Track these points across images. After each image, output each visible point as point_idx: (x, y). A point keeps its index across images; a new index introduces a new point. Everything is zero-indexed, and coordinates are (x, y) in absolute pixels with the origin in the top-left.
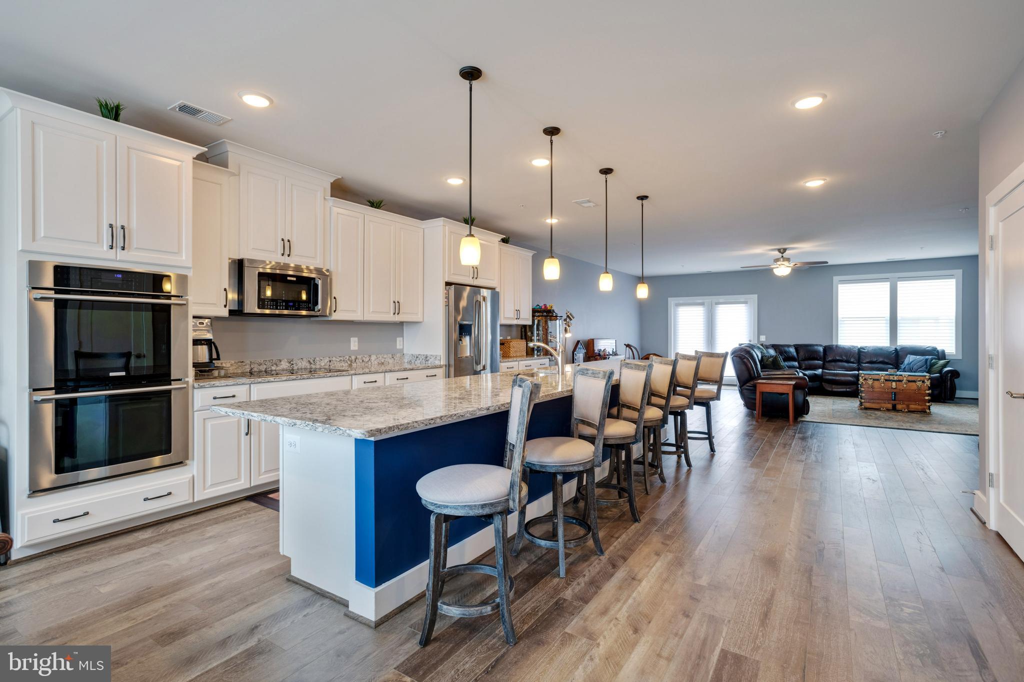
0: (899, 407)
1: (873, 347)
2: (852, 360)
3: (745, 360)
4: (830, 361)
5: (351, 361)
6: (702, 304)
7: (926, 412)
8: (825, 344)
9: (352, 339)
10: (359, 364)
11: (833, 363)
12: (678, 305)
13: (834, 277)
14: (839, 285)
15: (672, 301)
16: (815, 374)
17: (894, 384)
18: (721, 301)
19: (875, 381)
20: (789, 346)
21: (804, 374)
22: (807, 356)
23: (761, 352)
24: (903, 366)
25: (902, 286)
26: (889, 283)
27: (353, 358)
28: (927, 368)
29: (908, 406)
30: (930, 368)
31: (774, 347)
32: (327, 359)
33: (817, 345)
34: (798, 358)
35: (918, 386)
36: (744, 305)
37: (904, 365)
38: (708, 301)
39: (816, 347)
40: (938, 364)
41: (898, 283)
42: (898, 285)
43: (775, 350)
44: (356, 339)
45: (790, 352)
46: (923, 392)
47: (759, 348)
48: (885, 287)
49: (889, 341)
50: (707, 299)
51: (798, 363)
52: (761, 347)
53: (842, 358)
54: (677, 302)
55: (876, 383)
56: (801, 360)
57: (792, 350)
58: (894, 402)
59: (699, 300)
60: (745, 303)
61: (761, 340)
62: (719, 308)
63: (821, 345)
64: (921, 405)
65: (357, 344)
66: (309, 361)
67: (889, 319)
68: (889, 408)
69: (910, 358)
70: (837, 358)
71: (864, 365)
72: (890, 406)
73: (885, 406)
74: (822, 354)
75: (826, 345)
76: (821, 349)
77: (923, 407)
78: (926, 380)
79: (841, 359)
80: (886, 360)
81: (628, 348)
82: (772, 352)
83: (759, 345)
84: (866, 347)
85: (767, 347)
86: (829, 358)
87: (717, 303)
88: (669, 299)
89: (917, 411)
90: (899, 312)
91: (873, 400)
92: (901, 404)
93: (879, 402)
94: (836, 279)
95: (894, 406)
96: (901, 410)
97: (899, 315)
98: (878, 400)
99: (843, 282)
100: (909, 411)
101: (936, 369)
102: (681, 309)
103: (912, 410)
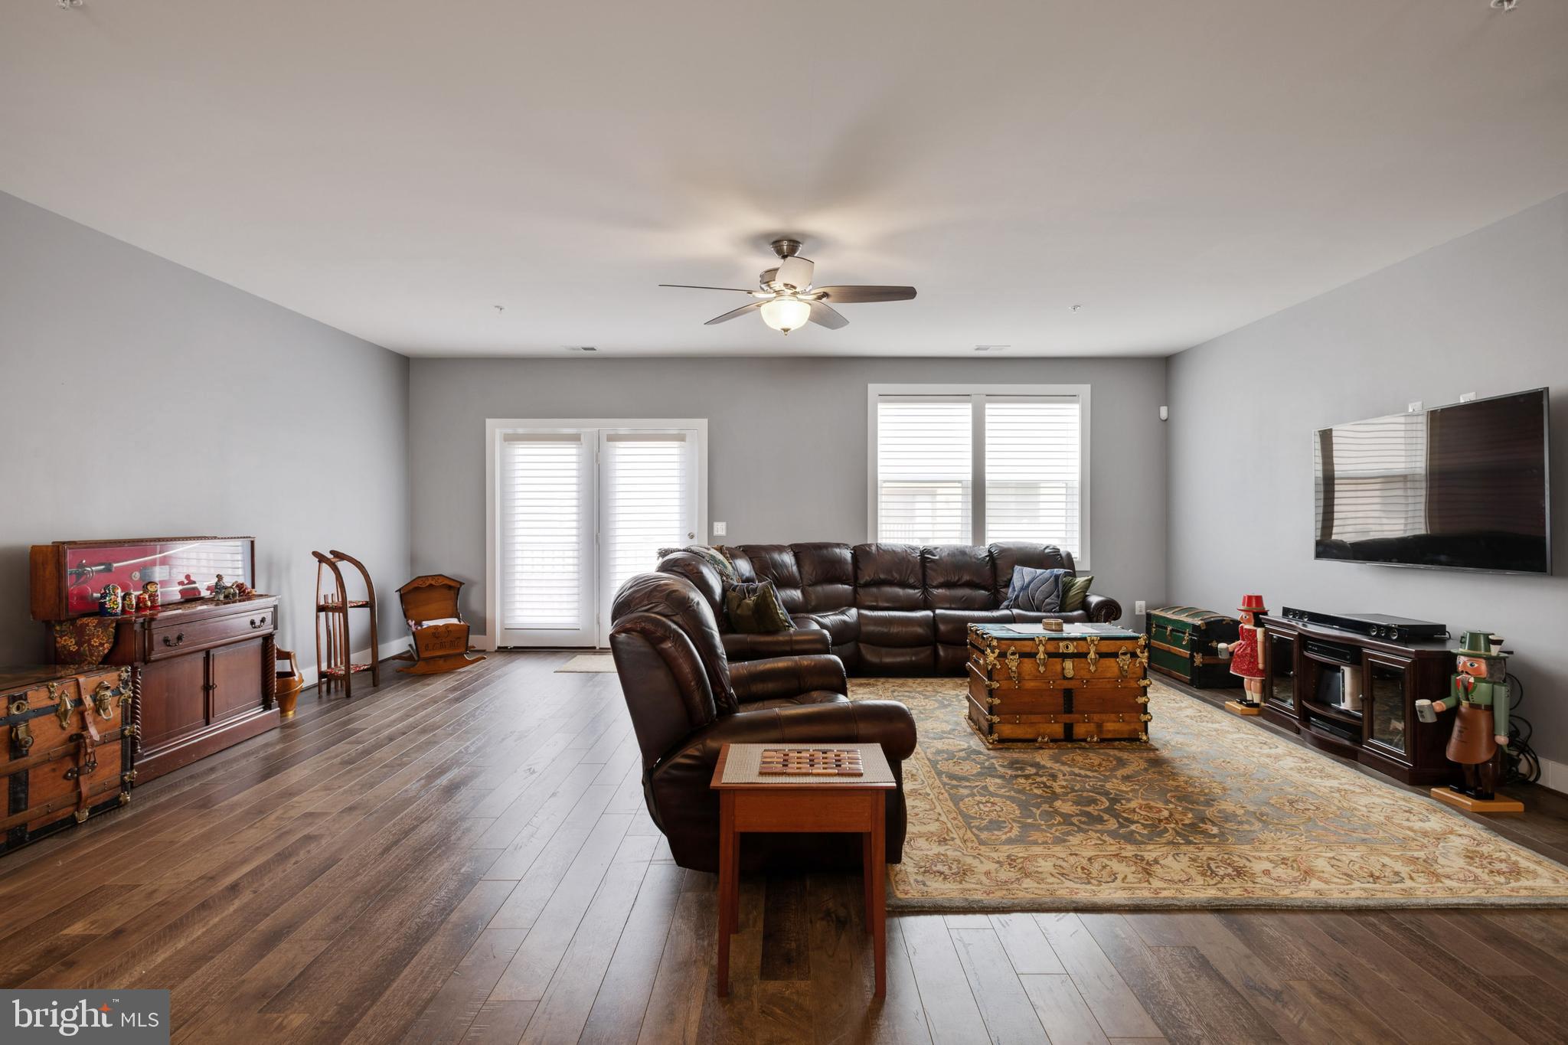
0: (1080, 730)
1: (948, 547)
2: (911, 581)
3: (668, 645)
4: (867, 585)
6: (575, 438)
7: (1139, 740)
8: (854, 543)
11: (874, 590)
12: (512, 438)
13: (871, 386)
14: (879, 406)
15: (496, 429)
16: (845, 622)
17: (1069, 664)
18: (623, 431)
19: (1026, 660)
20: (780, 549)
21: (823, 626)
22: (818, 572)
23: (721, 574)
24: (1011, 593)
25: (993, 412)
26: (970, 406)
28: (1058, 596)
29: (1099, 726)
30: (1063, 595)
31: (750, 552)
33: (838, 545)
34: (801, 578)
35: (1121, 669)
36: (676, 444)
37: (1014, 590)
38: (589, 430)
39: (837, 550)
40: (1075, 587)
41: (987, 406)
42: (987, 412)
43: (752, 560)
45: (784, 565)
46: (1133, 684)
47: (714, 561)
48: (965, 411)
50: (588, 427)
51: (803, 592)
52: (720, 557)
53: (892, 576)
54: (510, 431)
55: (1028, 664)
56: (810, 586)
57: (788, 559)
58: (1067, 718)
59: (568, 427)
60: (680, 438)
61: (716, 533)
62: (619, 451)
63: (846, 546)
64: (1129, 723)
67: (970, 484)
68: (1057, 737)
69: (1022, 576)
70: (882, 576)
71: (936, 591)
72: (1058, 729)
73: (1048, 730)
74: (850, 568)
75: (857, 544)
76: (847, 554)
77: (1132, 727)
78: (1138, 651)
79: (889, 578)
80: (976, 579)
81: (325, 567)
82: (744, 566)
83: (713, 552)
84: (936, 548)
85: (732, 554)
86: (865, 577)
87: (612, 438)
88: (489, 422)
89: (1120, 740)
90: (987, 469)
91: (1019, 714)
92: (1084, 722)
93: (1032, 721)
94: (874, 389)
95: (1069, 728)
96: (1085, 740)
97: (988, 477)
98: (1031, 713)
99: (886, 397)
100: (1102, 740)
101: (1077, 598)
102: (521, 451)
103: (1109, 736)
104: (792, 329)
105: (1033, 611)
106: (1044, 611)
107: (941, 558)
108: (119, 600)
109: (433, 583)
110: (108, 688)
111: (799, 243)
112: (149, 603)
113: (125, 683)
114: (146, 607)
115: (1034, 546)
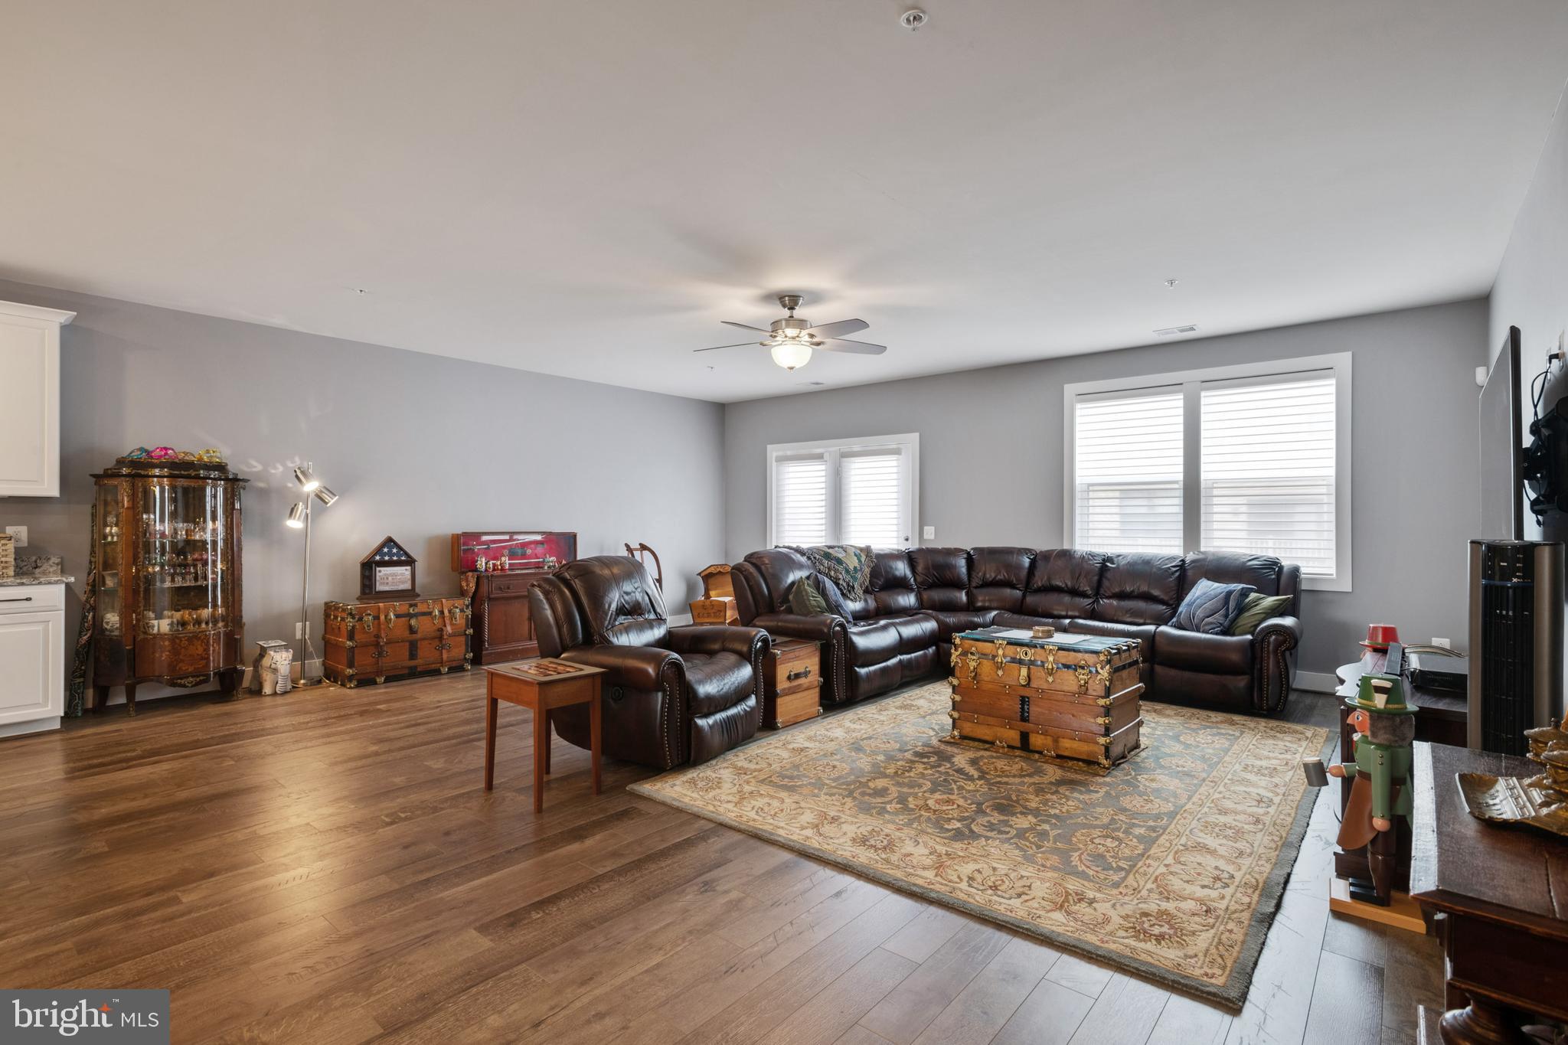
0: (1036, 741)
1: (1133, 554)
2: (1084, 590)
4: (1038, 591)
6: (821, 457)
7: (1099, 764)
8: (1038, 549)
11: (1042, 597)
12: (783, 460)
13: (1066, 386)
14: (1078, 406)
15: (774, 451)
17: (1024, 671)
18: (856, 448)
19: (986, 661)
22: (988, 576)
25: (1212, 403)
26: (1181, 396)
28: (1226, 616)
29: (1055, 741)
30: (1236, 616)
33: (1019, 551)
34: (969, 580)
36: (894, 457)
37: (1180, 607)
38: (833, 449)
39: (1016, 556)
40: (1258, 608)
41: (1203, 394)
42: (1203, 401)
45: (955, 568)
48: (1173, 406)
49: (1181, 542)
50: (831, 447)
53: (1065, 582)
54: (780, 453)
56: (976, 587)
57: (960, 563)
58: (1023, 726)
59: (816, 447)
60: (897, 452)
61: (926, 536)
62: (854, 466)
63: (1029, 552)
64: (1087, 743)
67: (1180, 485)
68: (1014, 745)
69: (1202, 591)
70: (1055, 582)
72: (1014, 736)
73: (1005, 736)
74: (1024, 573)
75: (1040, 550)
76: (1026, 562)
77: (1091, 748)
78: (1099, 666)
80: (1156, 592)
84: (1119, 556)
86: (1039, 581)
87: (845, 455)
88: (769, 447)
89: (1078, 760)
90: (1203, 467)
91: (977, 713)
92: (1038, 733)
93: (989, 723)
94: (1070, 389)
95: (1025, 737)
96: (1040, 753)
97: (1203, 476)
98: (989, 715)
99: (1084, 396)
100: (1059, 756)
101: (1250, 620)
102: (791, 469)
103: (1066, 754)
104: (797, 367)
105: (1193, 630)
106: (1203, 632)
107: (1118, 567)
108: (484, 564)
109: (721, 570)
110: (457, 607)
111: (800, 297)
112: (500, 567)
113: (467, 607)
114: (498, 569)
115: (1236, 557)
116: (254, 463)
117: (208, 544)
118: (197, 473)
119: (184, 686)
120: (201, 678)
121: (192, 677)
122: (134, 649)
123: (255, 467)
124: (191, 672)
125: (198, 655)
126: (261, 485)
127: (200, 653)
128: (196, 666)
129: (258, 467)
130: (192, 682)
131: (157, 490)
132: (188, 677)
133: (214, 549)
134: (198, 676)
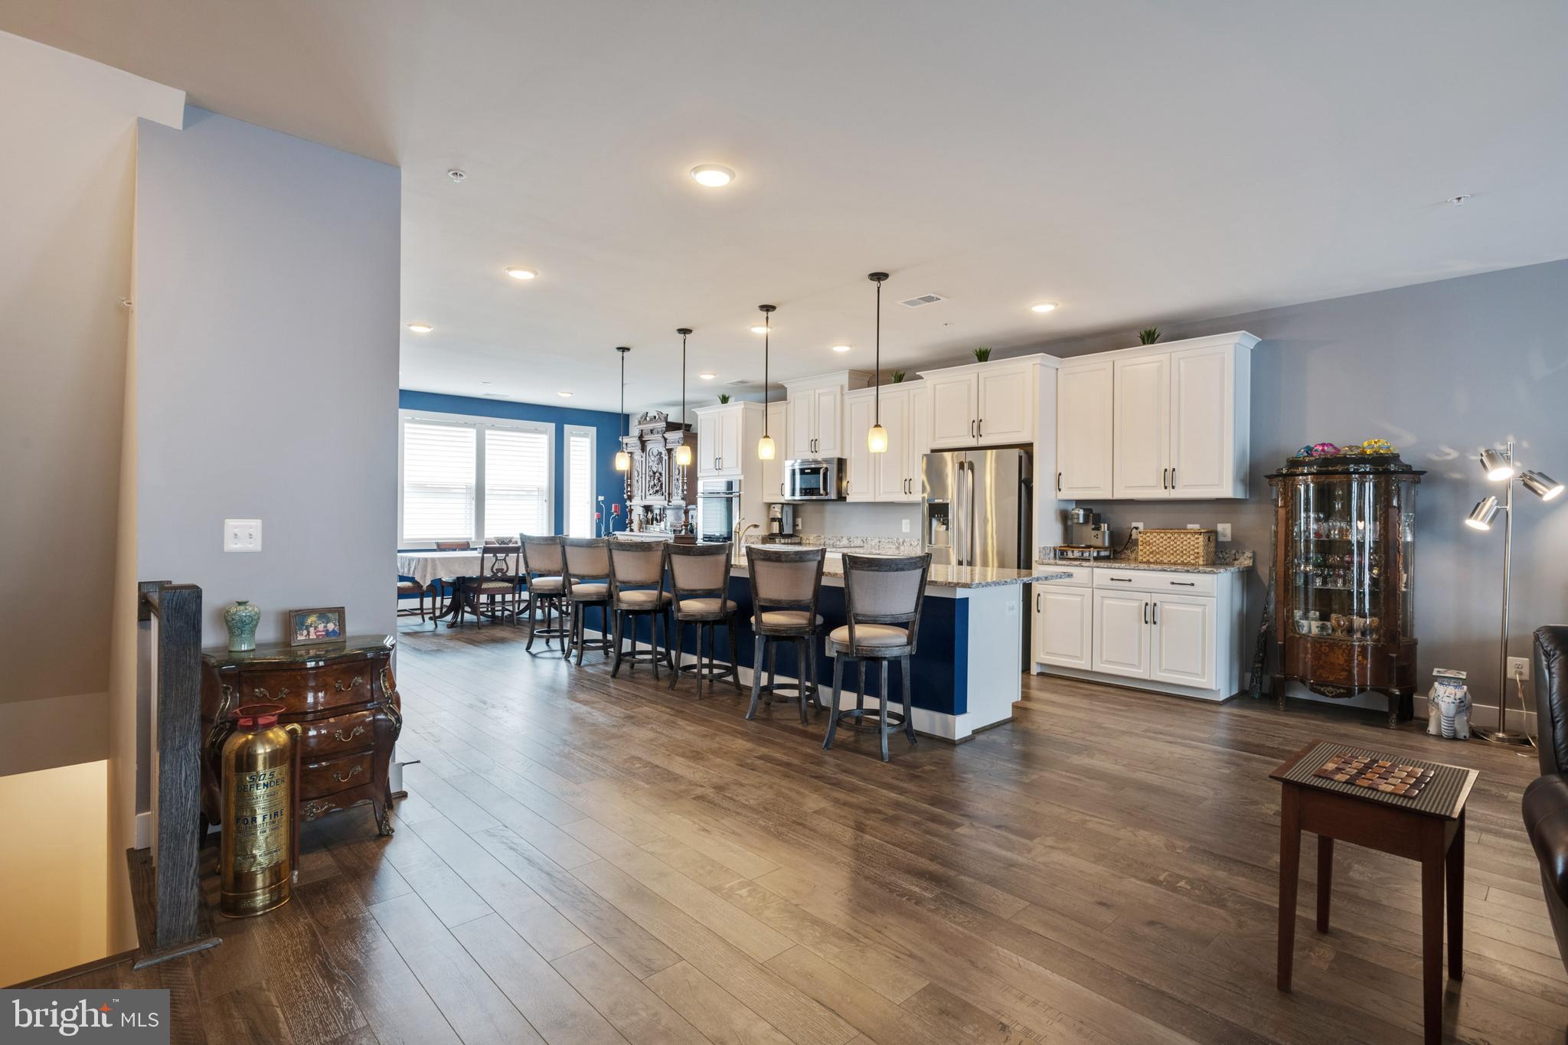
5: (899, 544)
9: (904, 521)
10: (907, 547)
27: (901, 541)
32: (877, 540)
44: (908, 521)
65: (909, 526)
66: (863, 541)
116: (1447, 450)
117: (1353, 545)
118: (1347, 467)
119: (1323, 694)
120: (1342, 691)
121: (1333, 687)
122: (1284, 644)
123: (1449, 454)
124: (1332, 682)
125: (1339, 664)
126: (1457, 476)
127: (1342, 663)
128: (1338, 677)
129: (1454, 454)
130: (1332, 692)
131: (1302, 488)
132: (1328, 686)
133: (1361, 554)
134: (1339, 688)
